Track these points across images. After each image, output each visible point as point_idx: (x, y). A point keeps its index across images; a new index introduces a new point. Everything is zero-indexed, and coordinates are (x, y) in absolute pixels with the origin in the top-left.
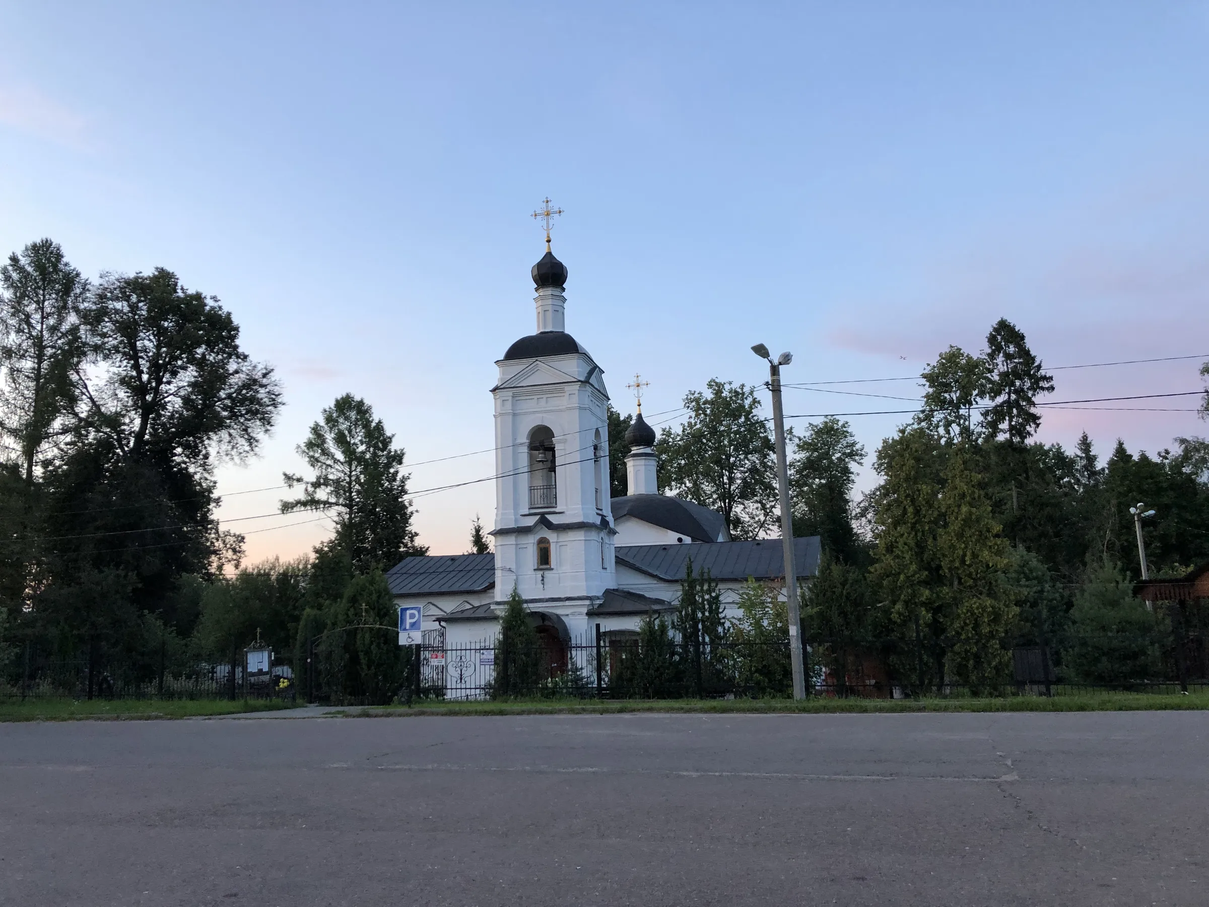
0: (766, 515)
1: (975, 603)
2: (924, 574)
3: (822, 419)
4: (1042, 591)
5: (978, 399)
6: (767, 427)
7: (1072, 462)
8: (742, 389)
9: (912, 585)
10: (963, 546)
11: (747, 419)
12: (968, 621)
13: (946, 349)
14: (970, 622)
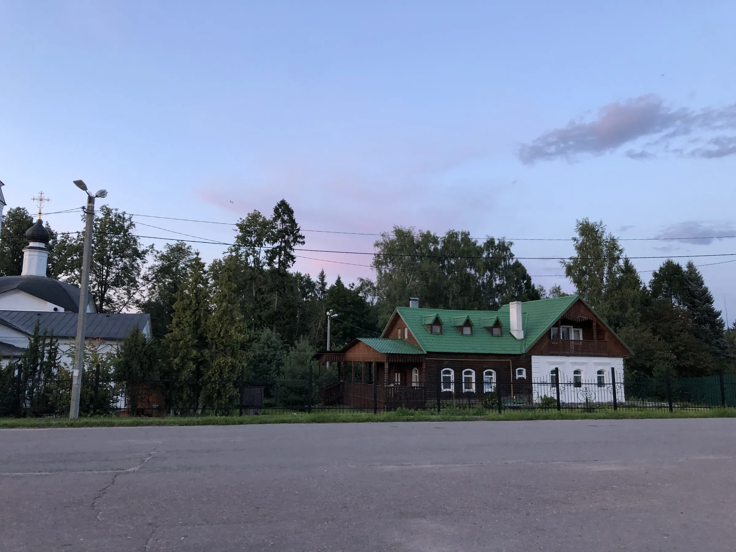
0: (129, 298)
1: (222, 360)
2: (195, 341)
3: (176, 242)
4: (275, 355)
5: (266, 243)
6: (138, 242)
7: (314, 285)
8: (124, 215)
9: (187, 347)
10: (221, 326)
11: (125, 235)
12: (216, 371)
13: (252, 212)
14: (218, 371)
